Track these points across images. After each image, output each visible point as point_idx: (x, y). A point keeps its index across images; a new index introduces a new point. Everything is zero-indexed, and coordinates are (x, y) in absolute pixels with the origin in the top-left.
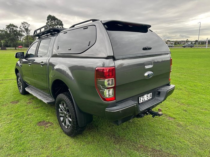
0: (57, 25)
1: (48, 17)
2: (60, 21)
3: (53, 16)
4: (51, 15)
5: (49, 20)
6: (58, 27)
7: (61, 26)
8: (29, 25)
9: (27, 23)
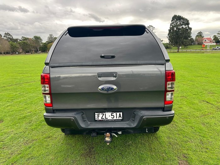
0: (182, 25)
1: (173, 18)
2: (186, 20)
3: (179, 16)
4: (176, 15)
5: (174, 20)
6: (183, 27)
7: (187, 26)
8: (154, 28)
9: (152, 27)
